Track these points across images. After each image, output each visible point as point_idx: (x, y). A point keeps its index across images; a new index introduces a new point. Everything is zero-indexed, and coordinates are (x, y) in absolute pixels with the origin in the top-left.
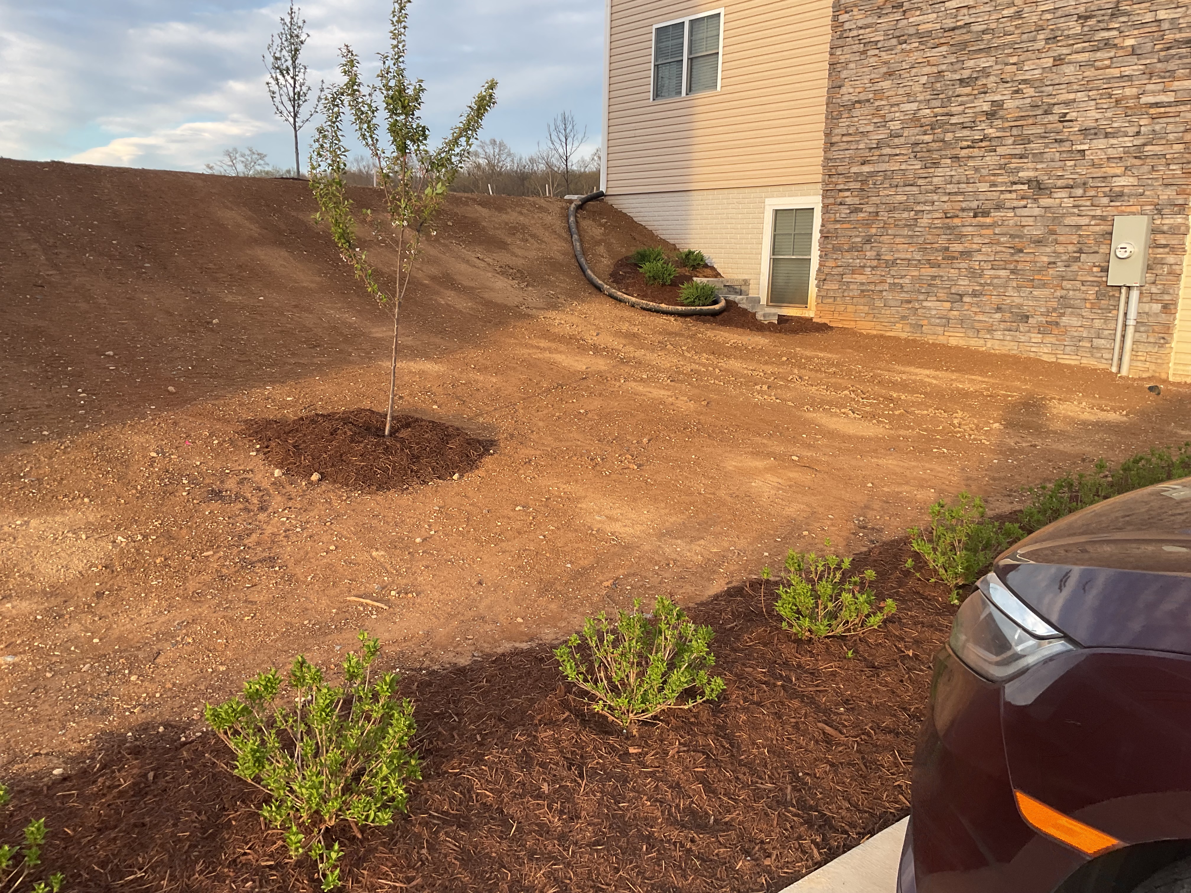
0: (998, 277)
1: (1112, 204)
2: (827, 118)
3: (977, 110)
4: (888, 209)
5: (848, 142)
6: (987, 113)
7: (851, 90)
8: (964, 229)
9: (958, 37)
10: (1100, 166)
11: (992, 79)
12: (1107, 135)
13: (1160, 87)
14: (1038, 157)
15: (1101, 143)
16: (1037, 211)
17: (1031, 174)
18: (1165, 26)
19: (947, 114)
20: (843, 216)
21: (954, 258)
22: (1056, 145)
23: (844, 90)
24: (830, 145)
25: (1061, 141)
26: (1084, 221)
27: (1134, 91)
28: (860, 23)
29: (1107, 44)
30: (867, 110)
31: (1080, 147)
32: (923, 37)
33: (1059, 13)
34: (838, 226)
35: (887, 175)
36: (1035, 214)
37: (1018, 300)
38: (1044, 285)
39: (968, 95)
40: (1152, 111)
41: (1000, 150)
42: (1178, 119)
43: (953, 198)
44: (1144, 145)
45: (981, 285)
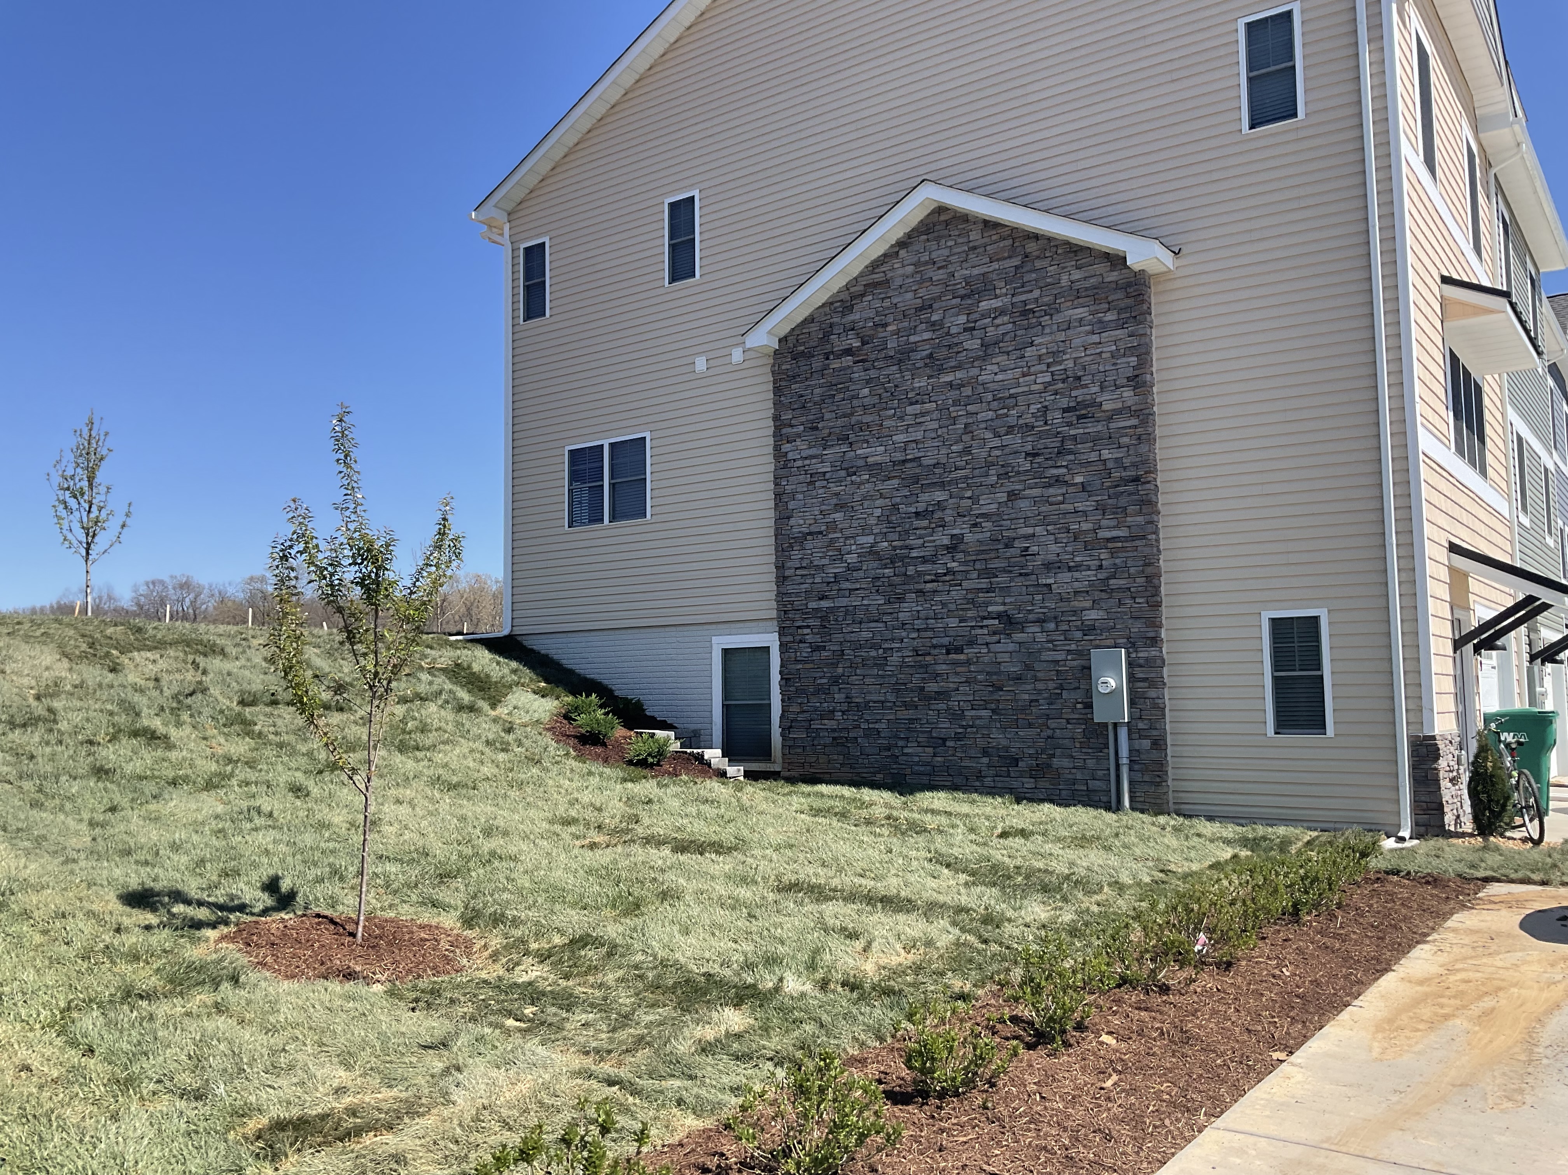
0: (980, 718)
1: (1086, 638)
2: (777, 551)
3: (938, 543)
4: (853, 647)
5: (802, 576)
6: (947, 547)
7: (802, 522)
8: (938, 667)
9: (909, 469)
10: (1068, 600)
11: (948, 512)
12: (1070, 569)
13: (1113, 523)
14: (1005, 590)
15: (1066, 576)
16: (1011, 647)
17: (1001, 608)
18: (1110, 465)
19: (906, 547)
20: (805, 655)
21: (931, 698)
22: (1021, 578)
23: (792, 522)
24: (781, 579)
25: (1026, 575)
26: (1060, 656)
27: (1090, 526)
28: (804, 454)
29: (1058, 481)
30: (820, 542)
31: (1044, 582)
32: (875, 469)
33: (1007, 451)
34: (800, 666)
35: (849, 611)
36: (1010, 649)
37: (1004, 742)
38: (1030, 725)
39: (925, 528)
40: (1110, 545)
41: (965, 584)
42: (1135, 554)
43: (923, 634)
44: (1108, 579)
45: (962, 727)
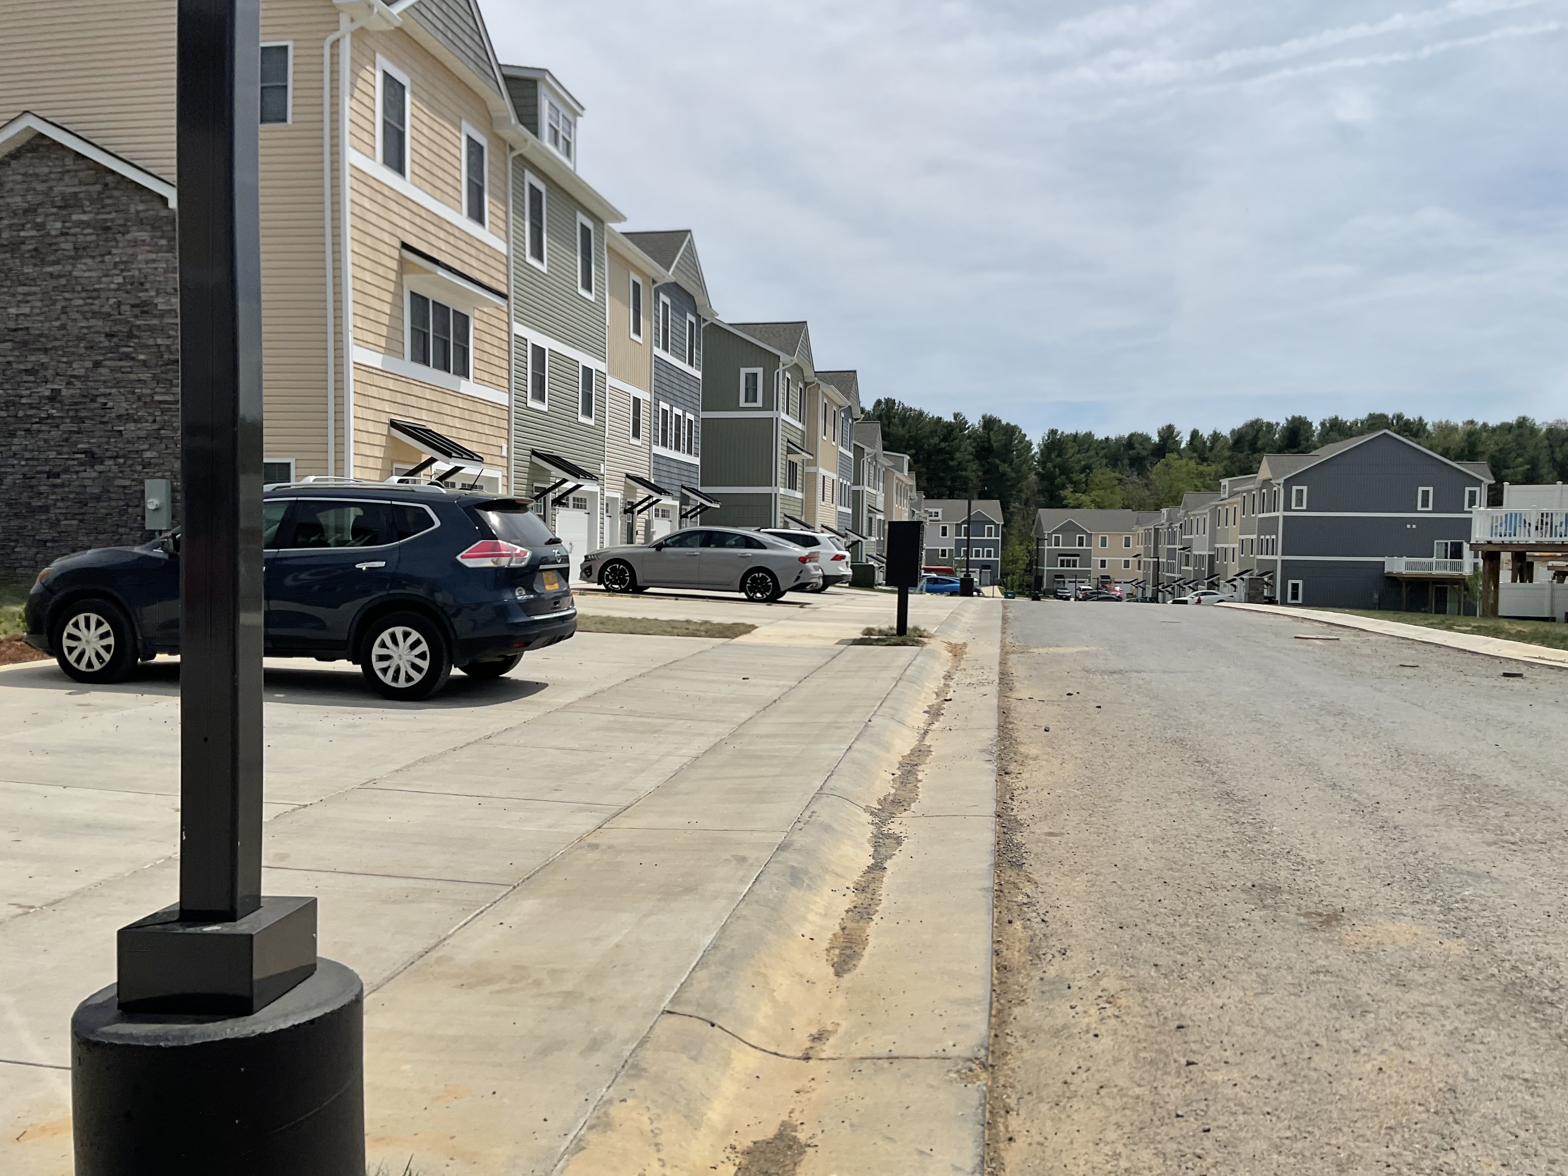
0: (70, 525)
1: (144, 470)
3: (41, 394)
6: (48, 398)
8: (41, 488)
9: (20, 336)
10: (133, 443)
11: (49, 371)
12: (135, 421)
13: (163, 390)
14: (90, 433)
15: (132, 426)
16: (94, 475)
17: (86, 446)
19: (16, 396)
21: (35, 511)
22: (102, 426)
25: (105, 423)
26: (127, 483)
27: (149, 391)
29: (127, 357)
31: (118, 428)
33: (92, 330)
36: (93, 477)
38: (106, 532)
39: (32, 382)
40: (162, 406)
41: (62, 427)
43: (31, 463)
44: (159, 429)
45: (58, 532)
